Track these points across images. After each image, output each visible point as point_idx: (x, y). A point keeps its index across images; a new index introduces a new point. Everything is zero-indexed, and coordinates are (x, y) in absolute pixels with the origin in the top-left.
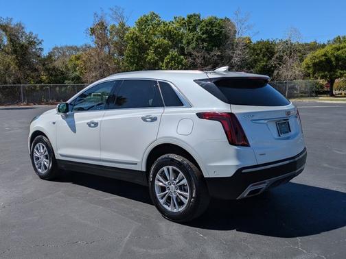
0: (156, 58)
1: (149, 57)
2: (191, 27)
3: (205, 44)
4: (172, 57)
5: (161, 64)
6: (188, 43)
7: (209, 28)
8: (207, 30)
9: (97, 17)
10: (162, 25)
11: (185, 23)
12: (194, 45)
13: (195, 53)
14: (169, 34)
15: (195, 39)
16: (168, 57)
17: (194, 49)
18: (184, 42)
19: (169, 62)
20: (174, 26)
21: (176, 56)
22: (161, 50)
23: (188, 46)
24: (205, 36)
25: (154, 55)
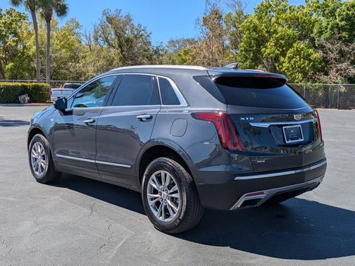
0: (277, 52)
1: (268, 51)
2: (327, 12)
3: (344, 34)
4: (297, 50)
5: (282, 59)
6: (321, 33)
7: (350, 13)
8: (347, 14)
9: (209, 4)
10: (288, 11)
11: (319, 7)
12: (327, 35)
13: (329, 45)
14: (295, 22)
15: (329, 27)
16: (291, 50)
17: (327, 40)
18: (315, 31)
19: (293, 58)
20: (305, 11)
21: (302, 49)
22: (283, 42)
23: (320, 36)
24: (343, 23)
25: (273, 49)
